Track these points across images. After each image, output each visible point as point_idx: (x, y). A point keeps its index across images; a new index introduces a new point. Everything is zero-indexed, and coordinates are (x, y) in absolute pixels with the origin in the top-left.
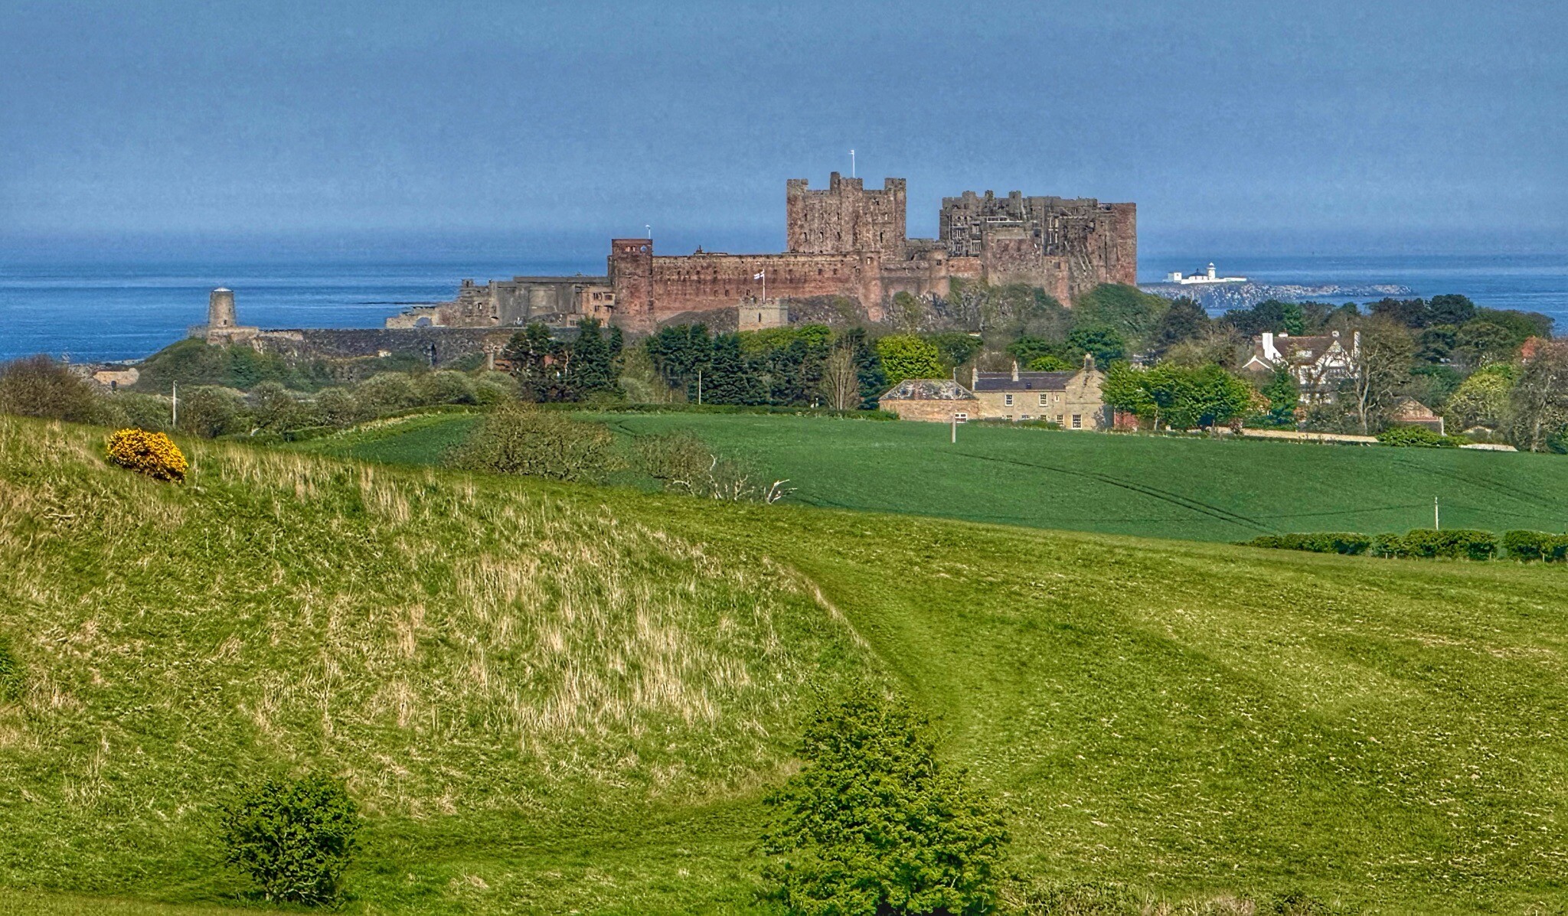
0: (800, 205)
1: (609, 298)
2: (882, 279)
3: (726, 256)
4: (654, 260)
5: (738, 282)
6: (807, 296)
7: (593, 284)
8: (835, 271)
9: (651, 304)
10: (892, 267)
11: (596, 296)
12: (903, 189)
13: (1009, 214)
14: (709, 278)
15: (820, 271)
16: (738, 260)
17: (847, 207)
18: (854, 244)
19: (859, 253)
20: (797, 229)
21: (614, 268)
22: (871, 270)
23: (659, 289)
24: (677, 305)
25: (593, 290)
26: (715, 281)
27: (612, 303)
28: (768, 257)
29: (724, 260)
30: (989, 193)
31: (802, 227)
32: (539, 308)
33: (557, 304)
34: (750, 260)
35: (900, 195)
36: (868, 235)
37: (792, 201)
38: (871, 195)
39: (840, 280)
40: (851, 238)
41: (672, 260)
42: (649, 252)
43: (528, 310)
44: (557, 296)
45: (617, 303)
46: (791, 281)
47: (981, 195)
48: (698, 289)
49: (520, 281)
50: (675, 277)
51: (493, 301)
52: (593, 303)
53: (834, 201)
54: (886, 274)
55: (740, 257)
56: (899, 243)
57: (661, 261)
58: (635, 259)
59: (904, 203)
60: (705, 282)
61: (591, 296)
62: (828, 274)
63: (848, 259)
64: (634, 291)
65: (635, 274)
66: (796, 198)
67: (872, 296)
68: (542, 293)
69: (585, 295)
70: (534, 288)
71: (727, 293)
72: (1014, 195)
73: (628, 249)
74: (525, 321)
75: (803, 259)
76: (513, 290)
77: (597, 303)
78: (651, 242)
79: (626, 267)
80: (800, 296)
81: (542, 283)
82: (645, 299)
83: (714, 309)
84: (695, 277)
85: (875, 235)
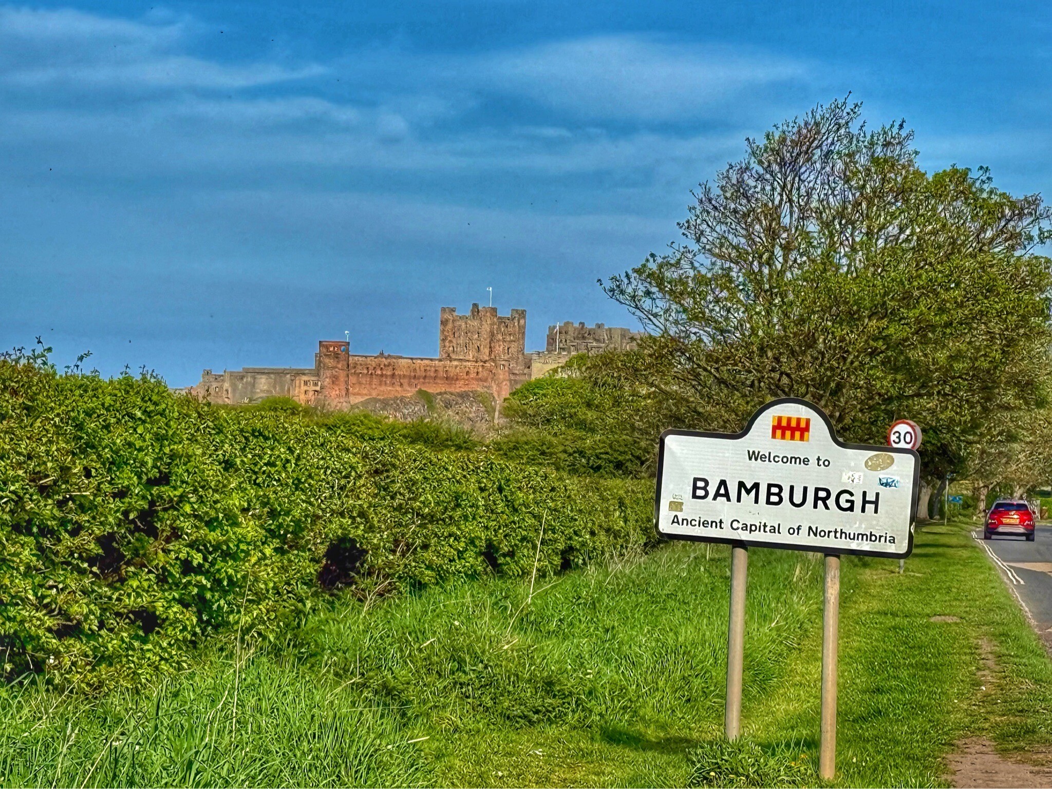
0: (450, 326)
1: (316, 385)
2: (510, 380)
3: (401, 358)
4: (350, 358)
5: (410, 377)
6: (457, 391)
7: (304, 374)
8: (478, 373)
9: (347, 390)
10: (517, 372)
11: (306, 383)
12: (524, 317)
13: (595, 339)
14: (389, 373)
15: (468, 373)
16: (410, 361)
17: (486, 328)
18: (490, 355)
19: (494, 361)
20: (447, 344)
21: (320, 362)
22: (502, 374)
23: (353, 379)
24: (365, 392)
25: (305, 378)
26: (393, 375)
27: (318, 388)
28: (431, 360)
29: (400, 360)
30: (582, 324)
31: (451, 341)
32: (262, 391)
33: (275, 388)
34: (419, 361)
35: (522, 322)
36: (499, 348)
37: (444, 323)
38: (501, 320)
39: (481, 380)
40: (487, 351)
41: (364, 359)
42: (347, 351)
43: (253, 392)
44: (275, 384)
45: (321, 388)
46: (447, 378)
47: (577, 325)
48: (381, 381)
49: (247, 371)
50: (365, 371)
51: (226, 385)
52: (304, 388)
53: (476, 323)
54: (512, 377)
55: (412, 359)
56: (520, 356)
57: (356, 358)
58: (336, 356)
59: (524, 327)
60: (386, 376)
61: (302, 383)
62: (473, 375)
63: (487, 364)
64: (335, 379)
65: (336, 367)
66: (447, 320)
67: (504, 393)
68: (263, 381)
69: (297, 382)
70: (258, 376)
71: (401, 385)
72: (599, 326)
73: (332, 349)
74: (251, 400)
75: (455, 363)
76: (242, 378)
77: (306, 388)
78: (348, 343)
79: (330, 362)
80: (452, 390)
81: (263, 373)
82: (343, 387)
83: (392, 396)
84: (379, 372)
85: (504, 349)
